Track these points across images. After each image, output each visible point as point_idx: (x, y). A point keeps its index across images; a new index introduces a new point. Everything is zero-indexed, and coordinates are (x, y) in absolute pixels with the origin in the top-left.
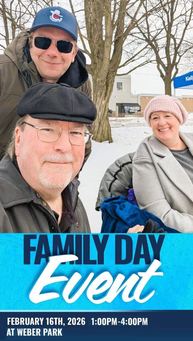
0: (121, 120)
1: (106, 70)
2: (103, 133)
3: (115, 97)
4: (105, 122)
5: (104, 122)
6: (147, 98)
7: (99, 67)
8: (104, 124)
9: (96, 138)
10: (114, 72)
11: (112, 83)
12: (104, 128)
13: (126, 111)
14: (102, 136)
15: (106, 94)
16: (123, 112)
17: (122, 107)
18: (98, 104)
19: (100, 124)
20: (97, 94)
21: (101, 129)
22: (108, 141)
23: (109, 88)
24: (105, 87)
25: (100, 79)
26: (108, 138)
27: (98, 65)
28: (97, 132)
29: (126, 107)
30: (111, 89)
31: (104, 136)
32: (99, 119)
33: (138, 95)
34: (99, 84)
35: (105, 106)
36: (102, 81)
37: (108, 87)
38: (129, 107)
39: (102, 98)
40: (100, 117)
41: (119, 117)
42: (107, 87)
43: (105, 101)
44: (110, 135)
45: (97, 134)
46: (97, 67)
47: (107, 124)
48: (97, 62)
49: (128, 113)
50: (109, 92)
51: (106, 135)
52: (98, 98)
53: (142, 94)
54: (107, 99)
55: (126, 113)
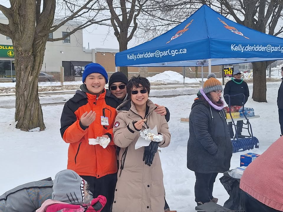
0: (68, 86)
1: (30, 37)
2: (32, 119)
3: (61, 52)
4: (34, 104)
5: (32, 105)
6: (104, 55)
7: (22, 29)
8: (32, 107)
9: (21, 126)
10: (44, 36)
11: (42, 52)
12: (32, 112)
13: (76, 72)
14: (31, 122)
15: (33, 68)
16: (72, 73)
17: (71, 66)
18: (23, 81)
19: (26, 107)
20: (21, 68)
21: (28, 113)
22: (39, 128)
23: (38, 60)
24: (32, 58)
25: (23, 48)
26: (39, 124)
27: (19, 27)
28: (22, 118)
29: (76, 67)
30: (40, 60)
31: (33, 123)
32: (25, 100)
33: (93, 50)
34: (22, 54)
35: (34, 83)
36: (26, 51)
37: (37, 58)
38: (80, 67)
39: (27, 73)
40: (26, 99)
41: (66, 80)
42: (34, 58)
43: (32, 77)
44: (42, 120)
45: (23, 120)
46: (18, 29)
47: (38, 106)
48: (19, 22)
49: (79, 75)
50: (37, 64)
51: (35, 121)
52: (22, 73)
53: (97, 49)
54: (35, 74)
55: (77, 75)
